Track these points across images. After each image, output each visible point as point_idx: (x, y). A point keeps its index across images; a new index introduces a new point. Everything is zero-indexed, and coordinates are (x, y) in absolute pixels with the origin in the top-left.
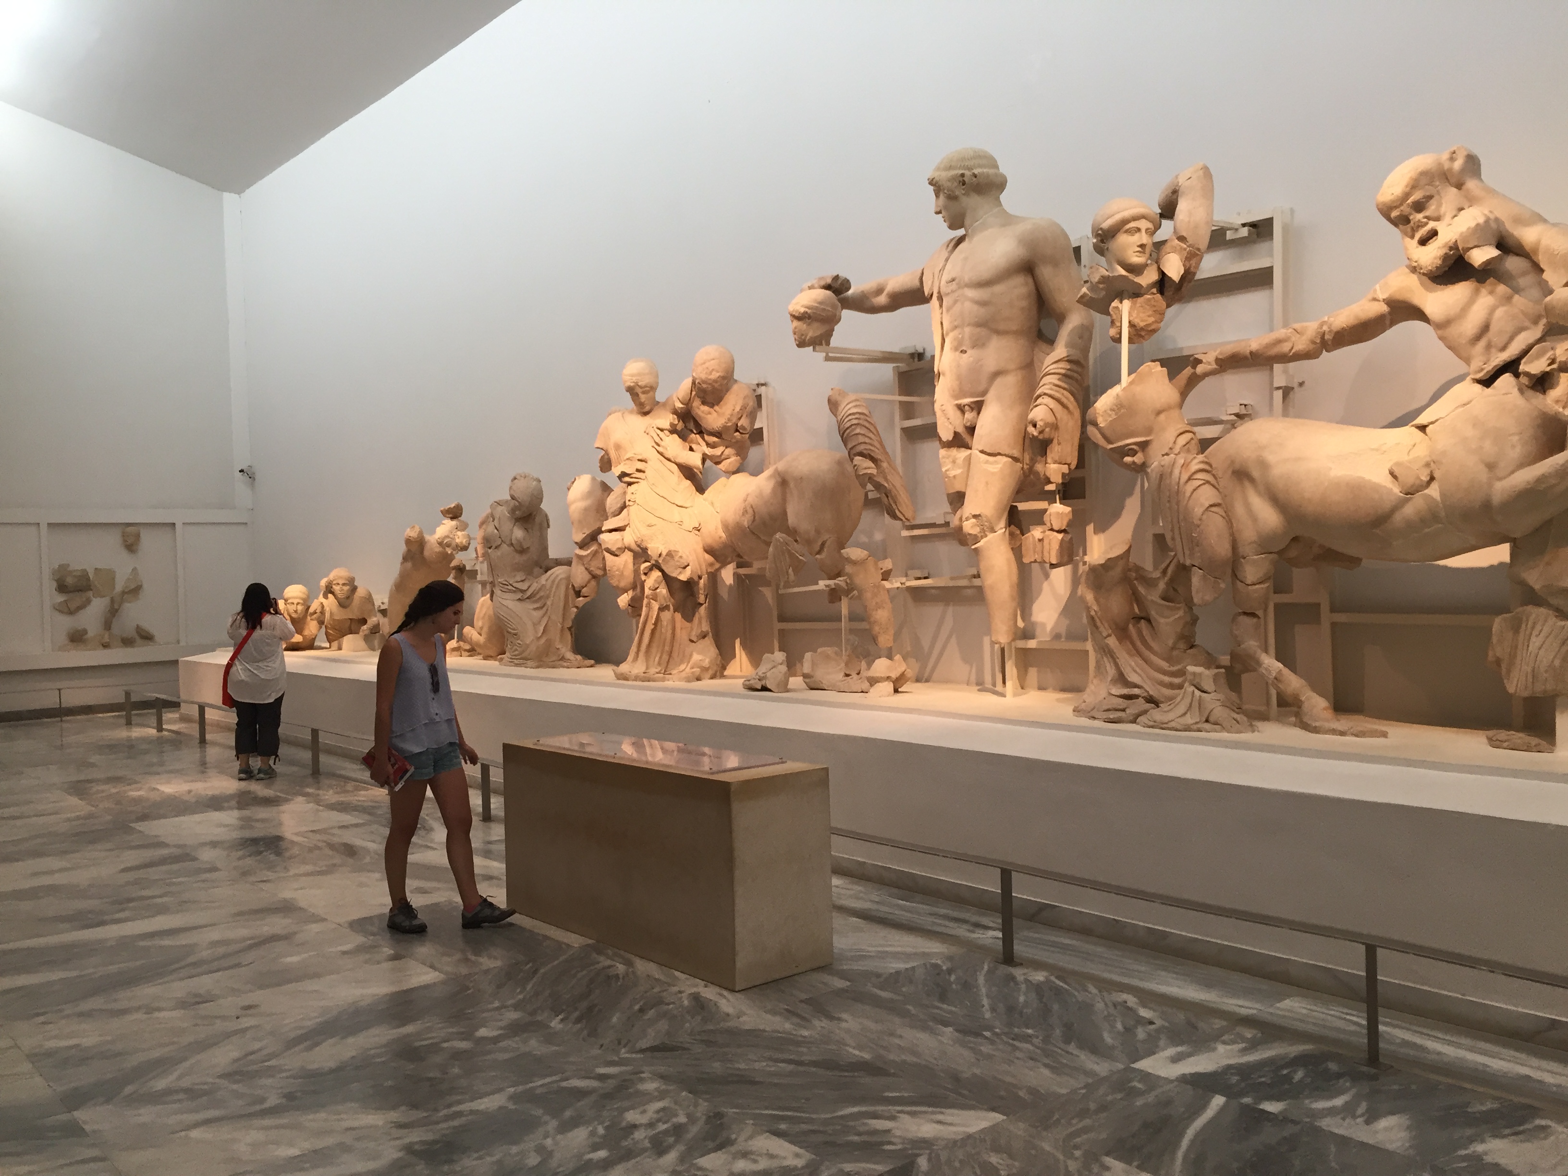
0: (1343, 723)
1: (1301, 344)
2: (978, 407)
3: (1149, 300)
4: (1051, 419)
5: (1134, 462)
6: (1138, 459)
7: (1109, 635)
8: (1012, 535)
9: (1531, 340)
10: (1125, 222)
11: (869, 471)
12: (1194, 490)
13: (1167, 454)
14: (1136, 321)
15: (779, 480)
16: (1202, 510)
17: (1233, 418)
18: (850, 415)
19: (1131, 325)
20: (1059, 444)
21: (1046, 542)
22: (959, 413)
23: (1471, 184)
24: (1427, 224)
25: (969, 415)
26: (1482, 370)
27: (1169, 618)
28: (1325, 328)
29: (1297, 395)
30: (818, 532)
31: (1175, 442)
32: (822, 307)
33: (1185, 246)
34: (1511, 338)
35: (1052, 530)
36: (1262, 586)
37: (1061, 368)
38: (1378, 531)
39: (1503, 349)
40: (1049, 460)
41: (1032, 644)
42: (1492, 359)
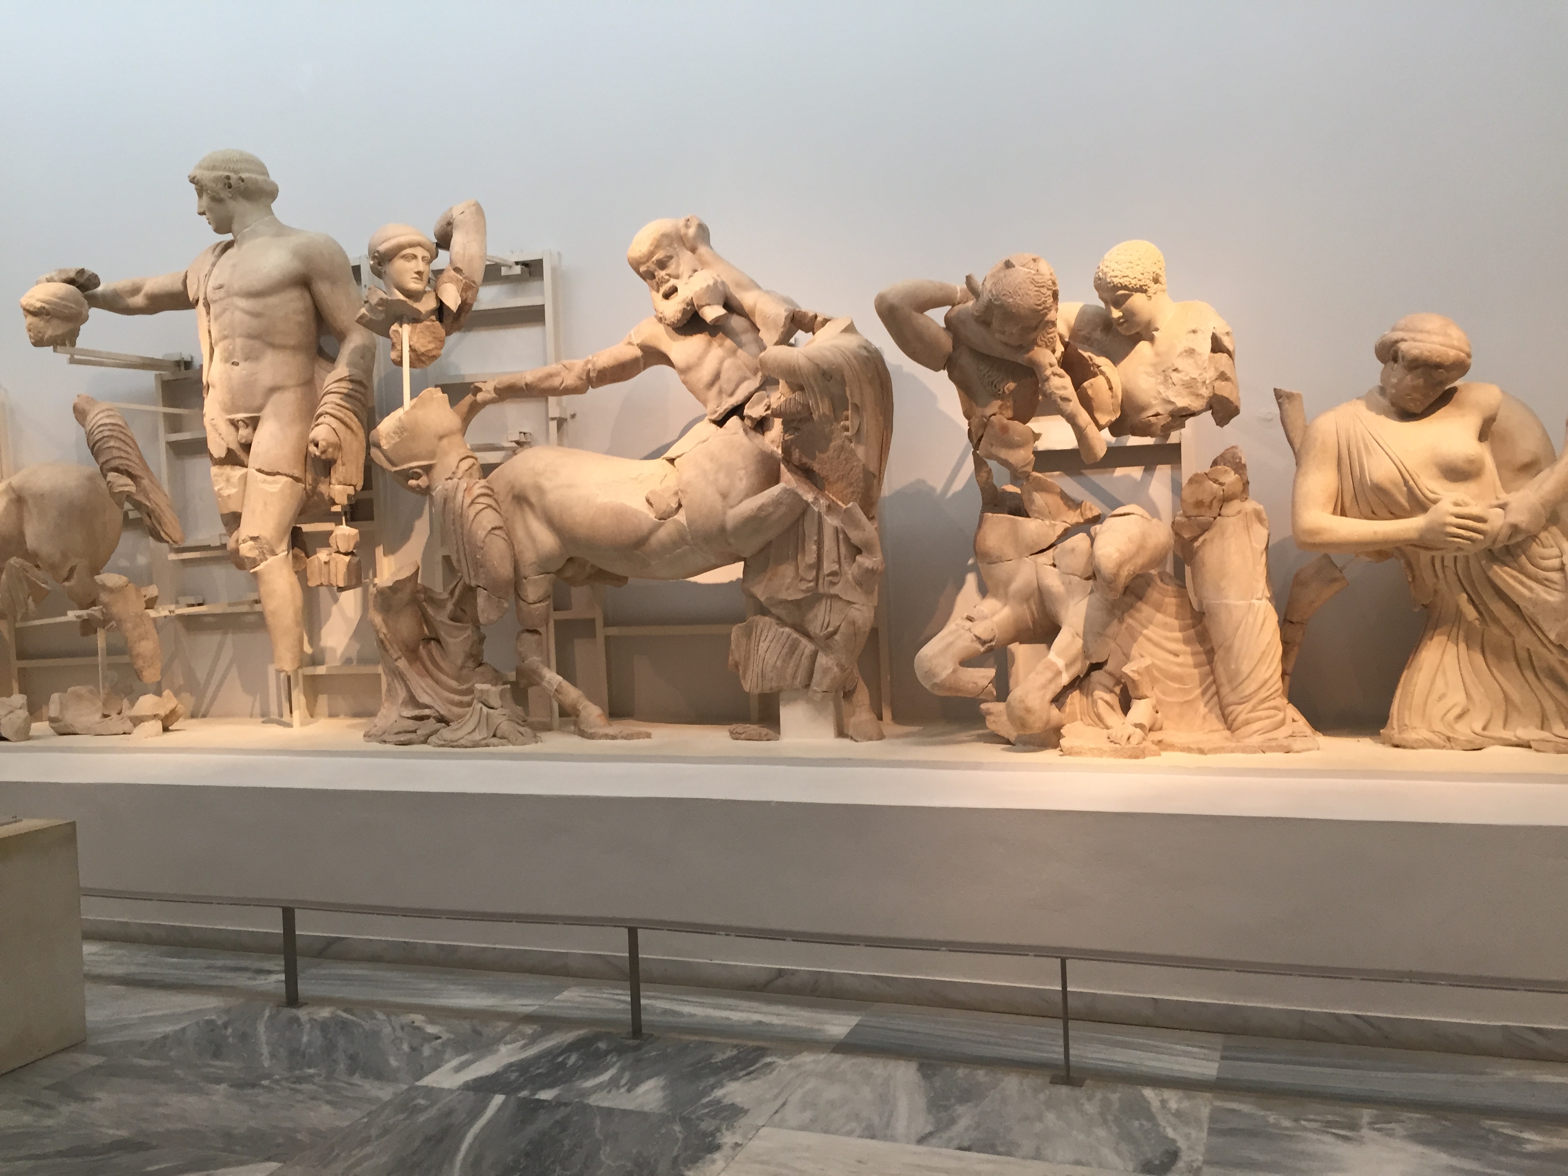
0: (616, 727)
1: (570, 380)
2: (253, 423)
3: (428, 327)
4: (333, 438)
5: (419, 486)
6: (423, 482)
7: (400, 658)
8: (295, 557)
9: (752, 389)
10: (401, 248)
11: (126, 489)
12: (477, 514)
13: (450, 478)
14: (417, 346)
15: (13, 496)
16: (484, 533)
17: (514, 445)
18: (101, 425)
19: (412, 349)
20: (343, 465)
21: (332, 564)
22: (232, 429)
23: (702, 250)
24: (668, 280)
25: (244, 432)
26: (716, 412)
27: (456, 638)
28: (590, 366)
29: (570, 425)
30: (65, 556)
31: (457, 467)
32: (64, 302)
33: (461, 278)
34: (737, 386)
35: (338, 552)
36: (542, 604)
37: (344, 388)
38: (638, 552)
39: (732, 394)
40: (333, 481)
41: (321, 670)
42: (723, 403)
